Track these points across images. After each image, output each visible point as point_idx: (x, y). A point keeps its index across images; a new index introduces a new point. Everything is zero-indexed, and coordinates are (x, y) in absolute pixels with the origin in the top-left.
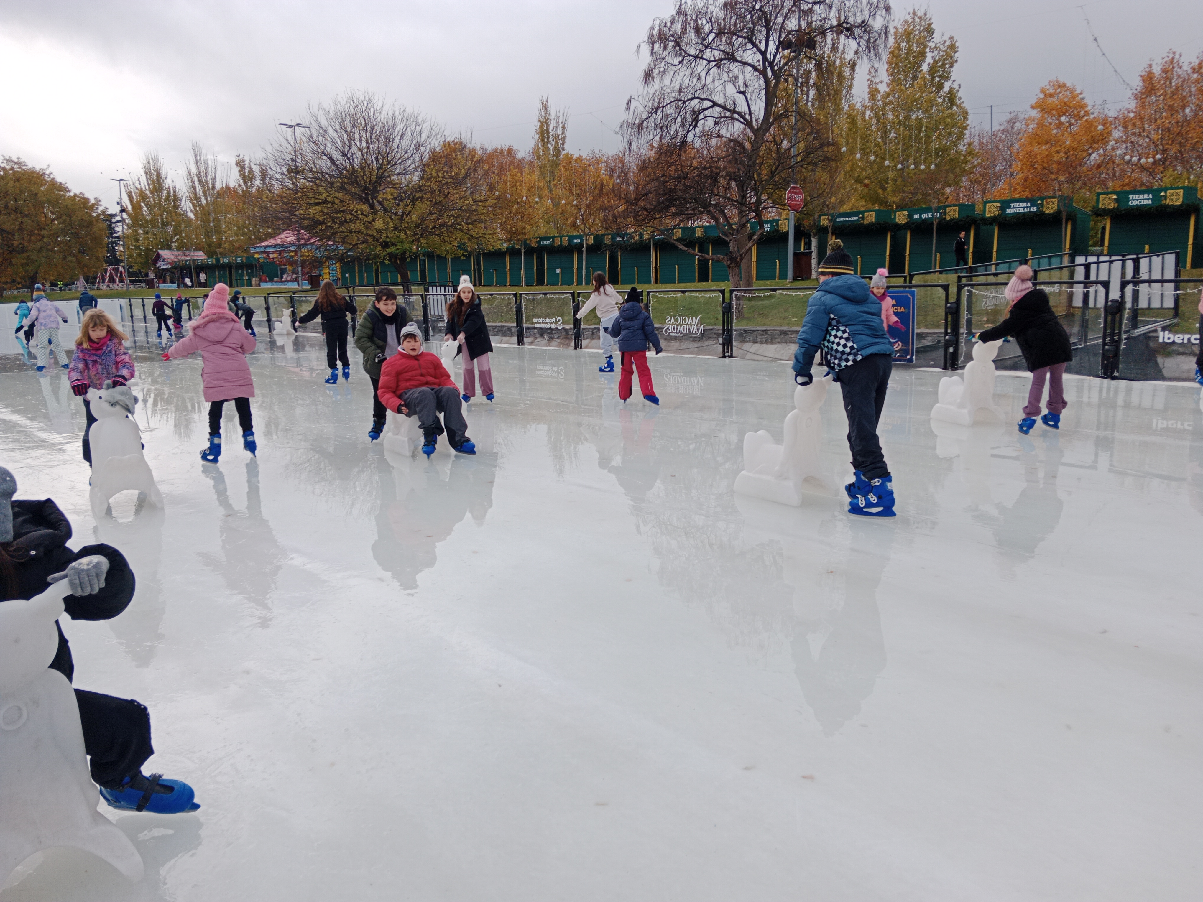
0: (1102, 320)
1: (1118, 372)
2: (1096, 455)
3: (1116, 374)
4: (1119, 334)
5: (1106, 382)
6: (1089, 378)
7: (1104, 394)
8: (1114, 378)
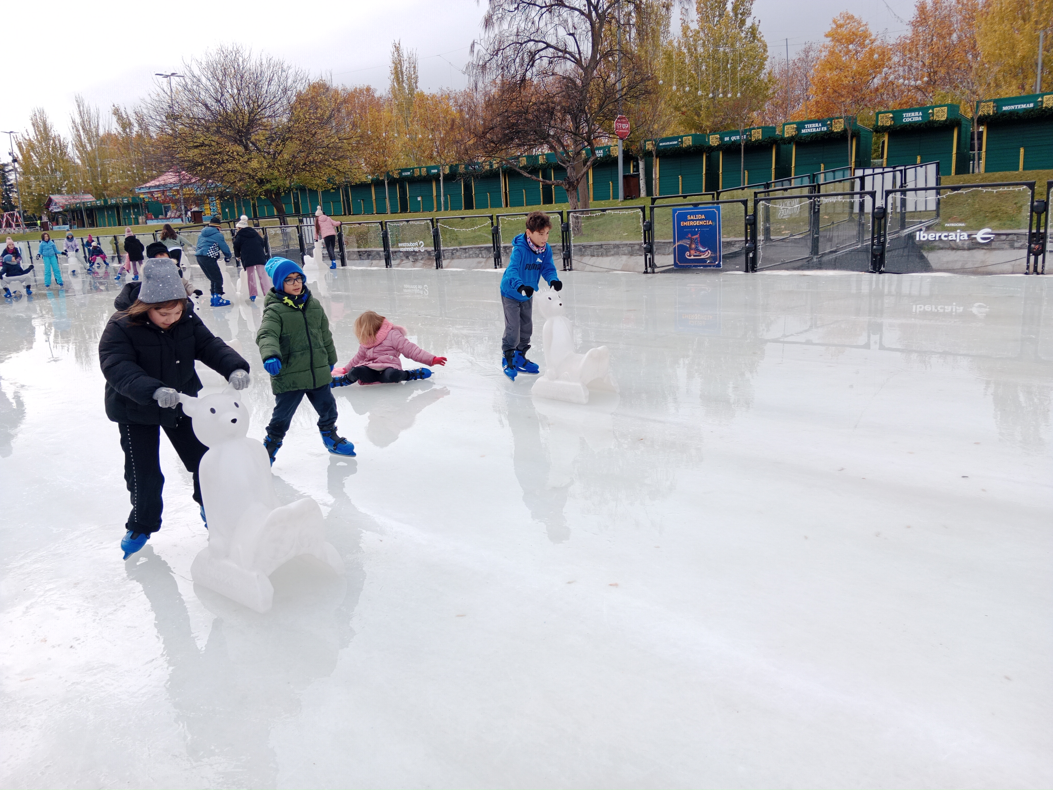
0: (870, 224)
1: (884, 267)
2: (869, 336)
3: (882, 269)
4: (885, 236)
5: (875, 276)
6: (861, 273)
7: (874, 286)
8: (881, 272)
